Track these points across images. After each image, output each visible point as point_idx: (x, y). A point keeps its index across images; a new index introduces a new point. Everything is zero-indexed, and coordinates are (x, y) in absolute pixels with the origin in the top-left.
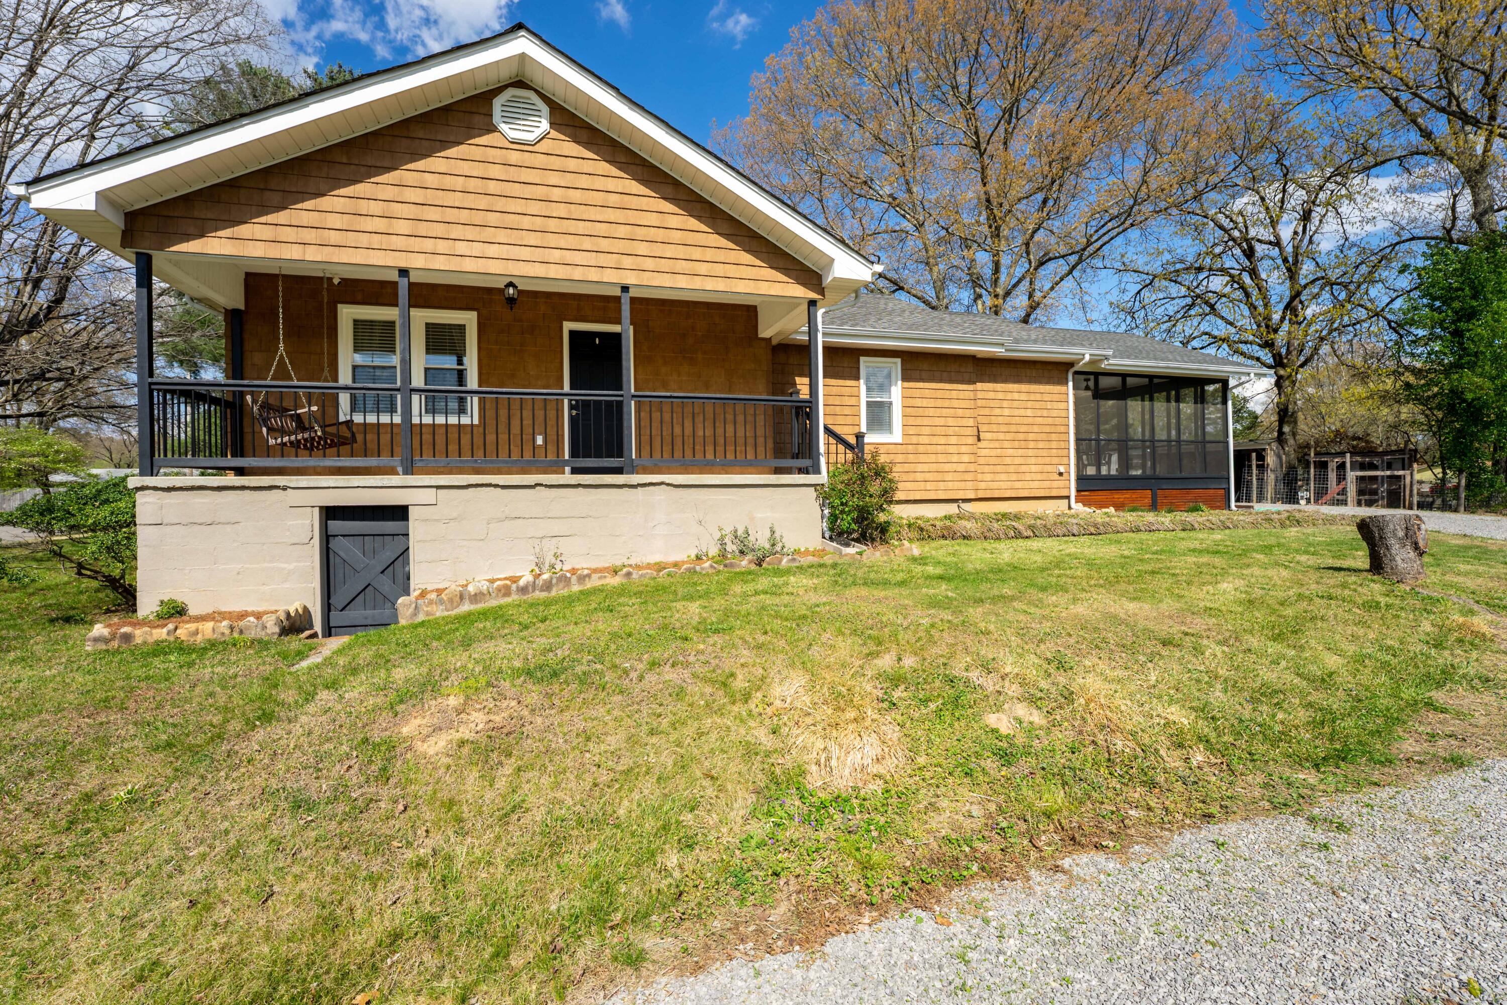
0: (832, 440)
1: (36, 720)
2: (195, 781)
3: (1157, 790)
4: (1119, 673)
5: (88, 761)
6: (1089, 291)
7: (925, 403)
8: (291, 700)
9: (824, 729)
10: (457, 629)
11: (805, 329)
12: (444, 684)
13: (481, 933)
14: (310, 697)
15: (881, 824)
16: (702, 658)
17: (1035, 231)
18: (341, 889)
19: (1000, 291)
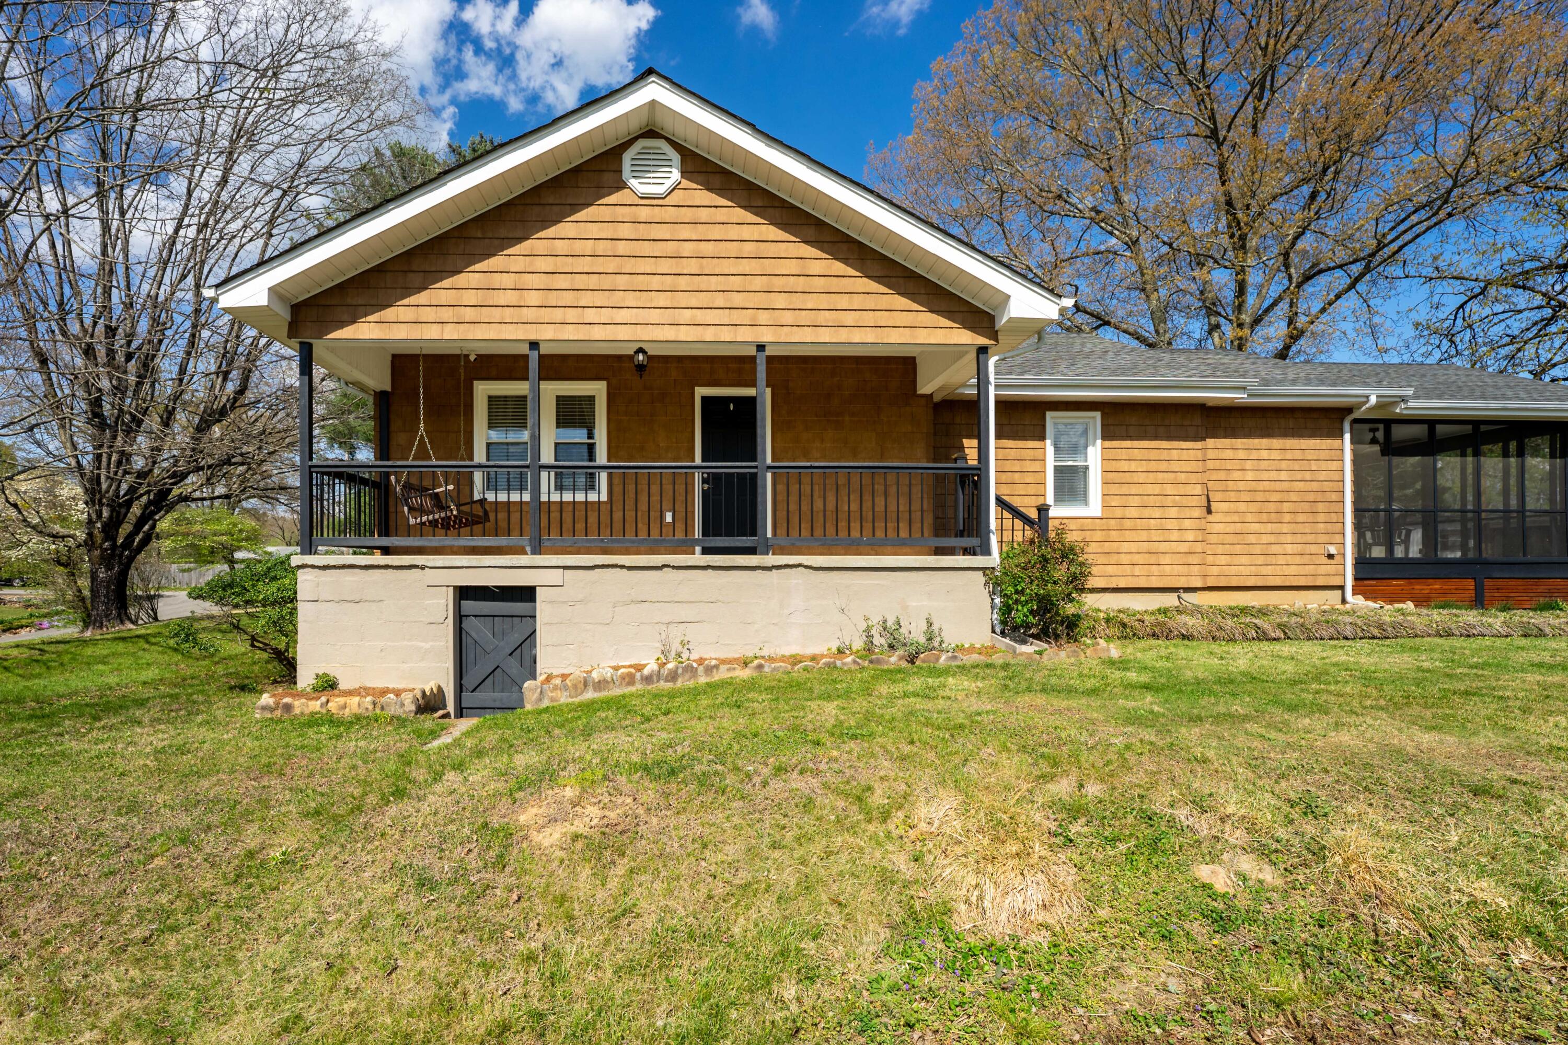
0: (1006, 514)
1: (215, 779)
2: (336, 849)
3: (1450, 992)
4: (1400, 827)
5: (252, 821)
6: (1381, 310)
7: (1133, 466)
8: (421, 778)
9: (978, 862)
10: (580, 717)
11: (974, 381)
12: (562, 773)
13: (586, 1038)
14: (438, 777)
15: (1045, 984)
16: (835, 766)
17: (1297, 238)
18: (456, 971)
19: (1246, 318)
